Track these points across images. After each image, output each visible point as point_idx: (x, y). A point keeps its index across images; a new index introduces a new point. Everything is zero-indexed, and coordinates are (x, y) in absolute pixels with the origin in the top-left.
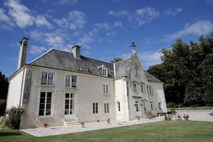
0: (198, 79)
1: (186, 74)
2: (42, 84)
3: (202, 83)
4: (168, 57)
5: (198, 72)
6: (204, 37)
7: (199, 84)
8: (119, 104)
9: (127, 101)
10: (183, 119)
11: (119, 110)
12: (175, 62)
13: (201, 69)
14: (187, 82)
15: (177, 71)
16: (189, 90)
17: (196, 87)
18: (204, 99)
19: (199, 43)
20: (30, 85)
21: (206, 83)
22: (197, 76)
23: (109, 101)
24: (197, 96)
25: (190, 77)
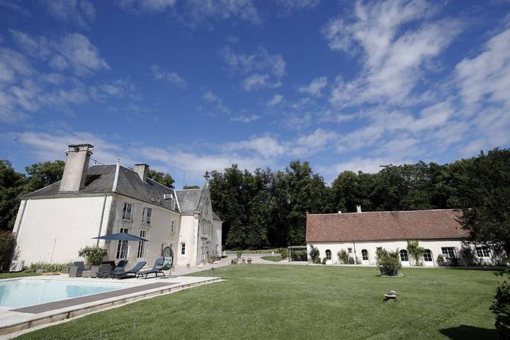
0: (245, 216)
1: (234, 209)
2: (124, 218)
3: (248, 222)
4: (217, 183)
5: (248, 208)
6: (260, 171)
7: (245, 222)
8: (184, 245)
9: (196, 243)
10: (247, 262)
11: (183, 253)
12: (225, 191)
13: (251, 205)
14: (233, 219)
15: (225, 203)
16: (235, 229)
17: (242, 225)
18: (247, 241)
19: (254, 174)
20: (114, 219)
21: (253, 222)
22: (245, 213)
23: (173, 242)
24: (241, 237)
25: (238, 213)
